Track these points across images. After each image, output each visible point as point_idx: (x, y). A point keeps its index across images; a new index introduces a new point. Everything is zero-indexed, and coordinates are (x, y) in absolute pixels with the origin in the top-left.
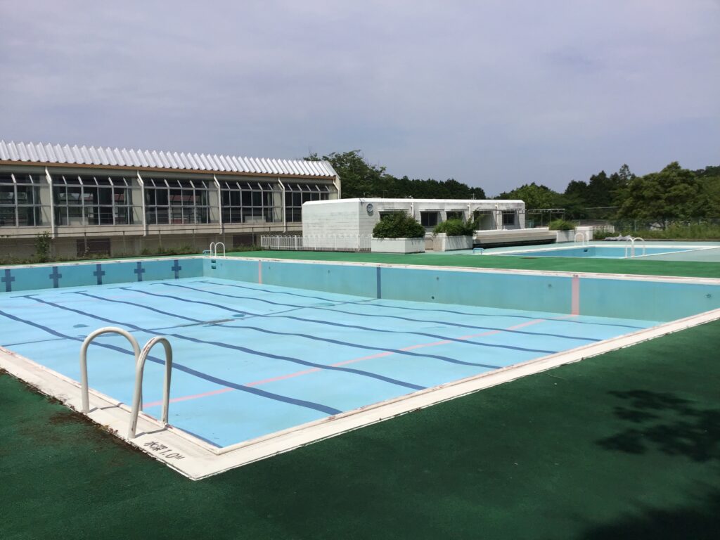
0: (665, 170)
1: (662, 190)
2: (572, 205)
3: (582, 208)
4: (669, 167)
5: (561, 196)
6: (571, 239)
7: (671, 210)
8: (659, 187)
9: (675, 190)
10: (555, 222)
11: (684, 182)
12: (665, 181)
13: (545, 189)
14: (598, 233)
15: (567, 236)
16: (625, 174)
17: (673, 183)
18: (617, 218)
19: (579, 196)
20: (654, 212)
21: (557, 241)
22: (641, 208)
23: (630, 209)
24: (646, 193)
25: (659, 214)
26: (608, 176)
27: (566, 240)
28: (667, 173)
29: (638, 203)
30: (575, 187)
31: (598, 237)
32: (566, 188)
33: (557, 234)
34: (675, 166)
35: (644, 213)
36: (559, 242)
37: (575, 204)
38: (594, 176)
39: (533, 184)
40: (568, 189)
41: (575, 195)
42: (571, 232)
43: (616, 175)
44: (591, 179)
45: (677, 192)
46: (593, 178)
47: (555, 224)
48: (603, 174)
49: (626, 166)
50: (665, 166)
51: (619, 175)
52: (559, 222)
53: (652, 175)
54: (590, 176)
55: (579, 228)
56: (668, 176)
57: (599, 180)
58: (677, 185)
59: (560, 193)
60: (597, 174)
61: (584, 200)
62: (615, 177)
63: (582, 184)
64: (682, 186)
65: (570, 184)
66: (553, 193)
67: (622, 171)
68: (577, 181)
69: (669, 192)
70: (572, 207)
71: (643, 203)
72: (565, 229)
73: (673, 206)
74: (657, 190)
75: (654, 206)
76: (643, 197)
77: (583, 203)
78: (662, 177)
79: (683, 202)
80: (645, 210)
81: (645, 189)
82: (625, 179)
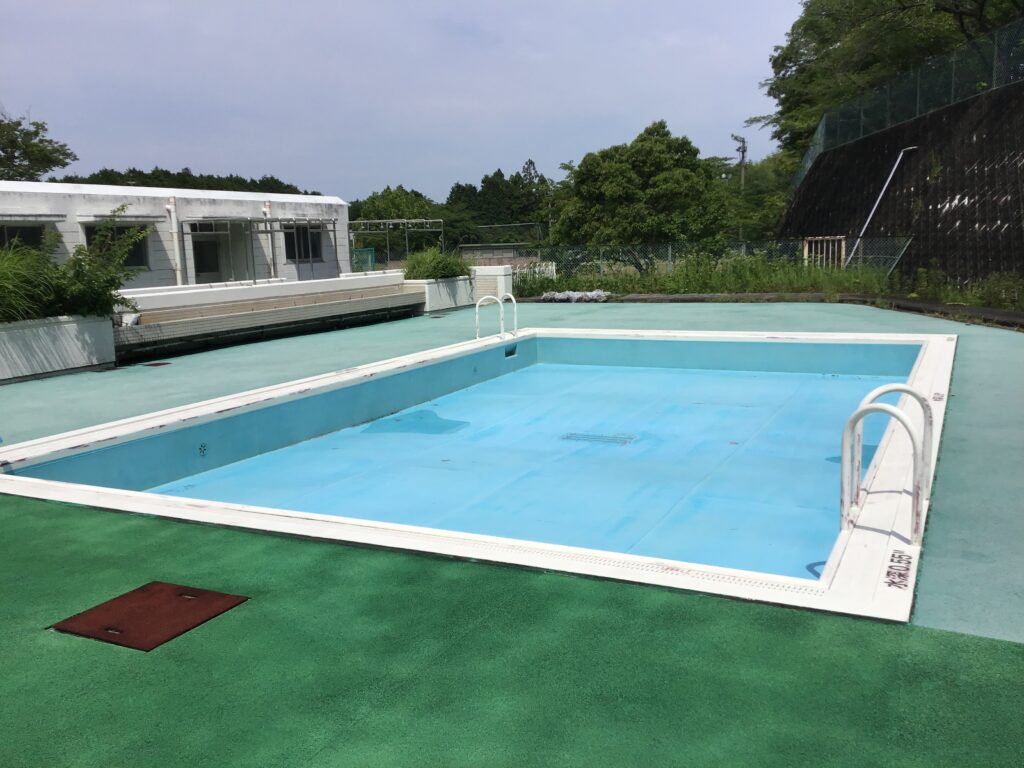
0: (641, 139)
1: (638, 180)
2: (457, 221)
3: (473, 226)
4: (649, 132)
5: (441, 207)
6: (463, 300)
7: (660, 224)
8: (634, 176)
9: (666, 181)
10: (419, 256)
11: (678, 164)
12: (644, 162)
13: (418, 195)
14: (524, 281)
15: (453, 294)
16: (531, 174)
17: (659, 167)
18: (551, 243)
19: (467, 208)
20: (625, 229)
21: (427, 308)
22: (598, 220)
23: (574, 224)
24: (609, 189)
25: (636, 233)
26: (507, 177)
27: (448, 303)
28: (647, 145)
29: (593, 210)
30: (461, 193)
31: (526, 291)
32: (448, 195)
33: (426, 289)
34: (658, 131)
35: (608, 231)
36: (431, 312)
37: (462, 220)
38: (486, 177)
39: (400, 187)
40: (451, 196)
41: (461, 205)
42: (461, 283)
43: (518, 174)
44: (483, 182)
45: (670, 185)
46: (486, 181)
47: (419, 263)
48: (499, 174)
49: (531, 163)
50: (642, 131)
51: (522, 175)
52: (430, 255)
53: (616, 149)
54: (482, 177)
55: (480, 271)
56: (650, 152)
57: (494, 182)
58: (669, 169)
59: (440, 203)
60: (491, 174)
61: (475, 214)
62: (517, 179)
63: (471, 189)
64: (678, 173)
65: (453, 189)
66: (429, 203)
67: (526, 170)
68: (463, 183)
69: (654, 185)
70: (458, 225)
71: (602, 211)
72: (447, 274)
73: (662, 216)
74: (630, 181)
75: (626, 217)
76: (600, 198)
77: (474, 218)
78: (639, 152)
79: (683, 208)
80: (607, 225)
81: (606, 179)
82: (531, 182)
